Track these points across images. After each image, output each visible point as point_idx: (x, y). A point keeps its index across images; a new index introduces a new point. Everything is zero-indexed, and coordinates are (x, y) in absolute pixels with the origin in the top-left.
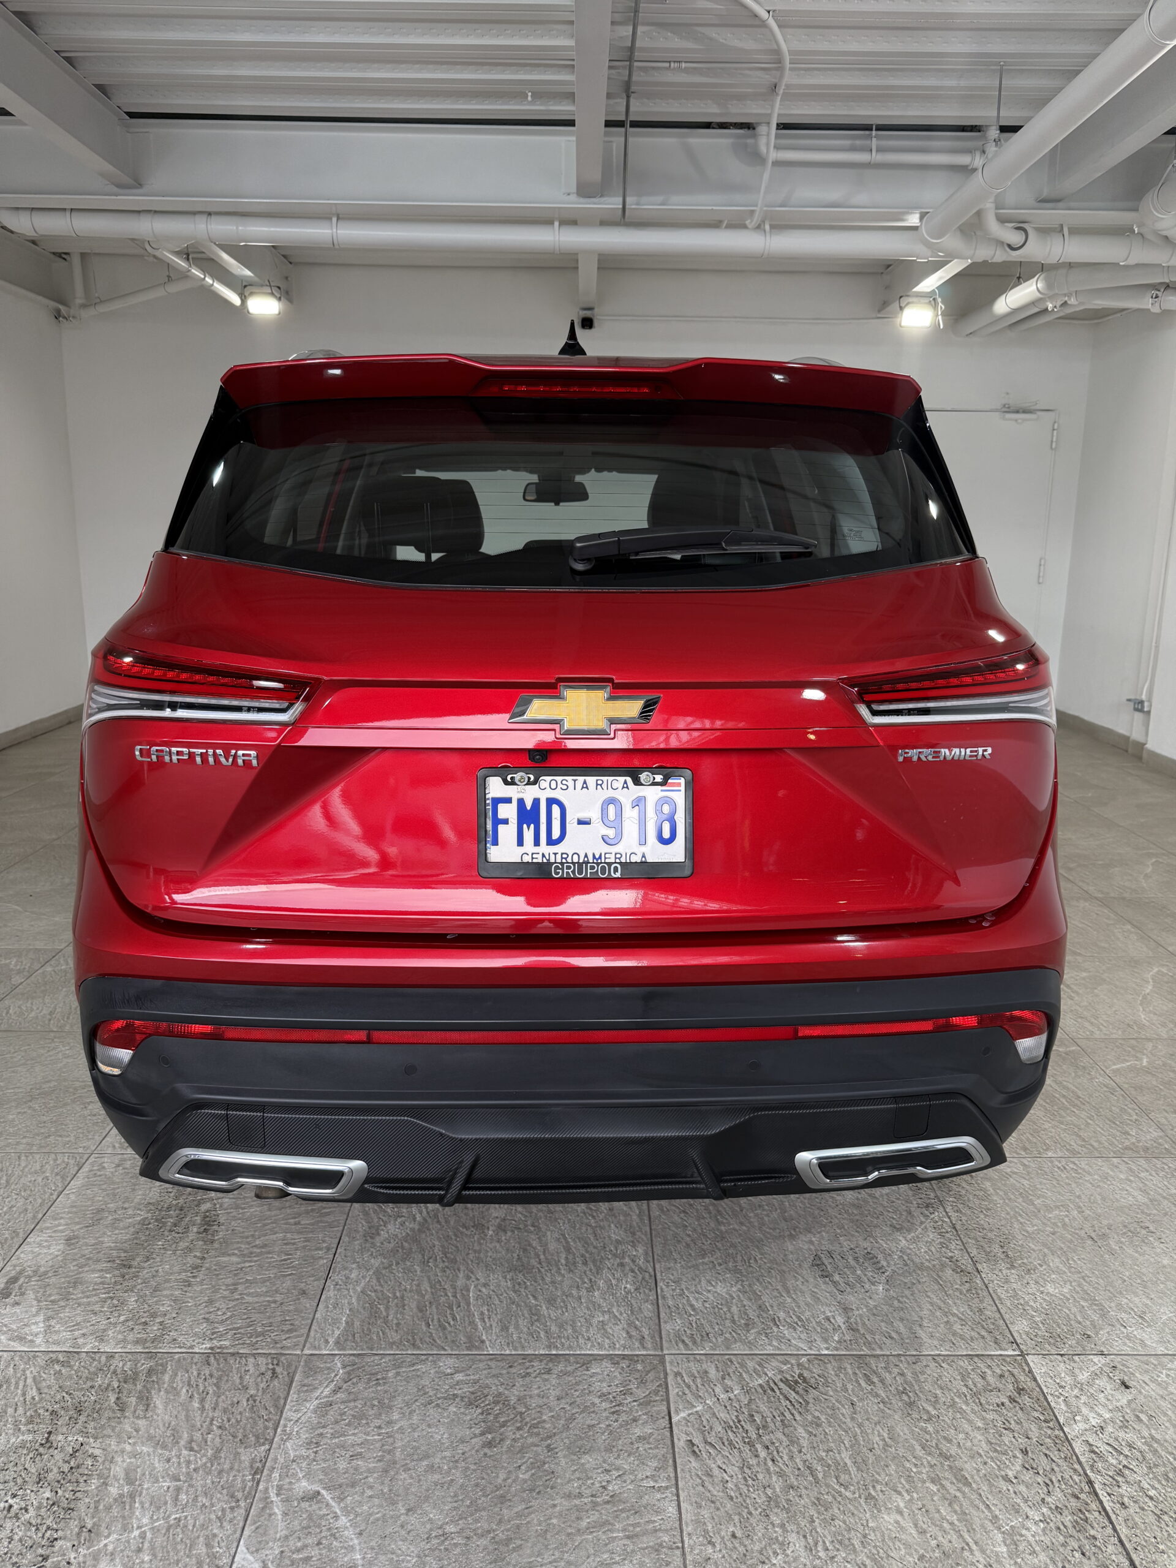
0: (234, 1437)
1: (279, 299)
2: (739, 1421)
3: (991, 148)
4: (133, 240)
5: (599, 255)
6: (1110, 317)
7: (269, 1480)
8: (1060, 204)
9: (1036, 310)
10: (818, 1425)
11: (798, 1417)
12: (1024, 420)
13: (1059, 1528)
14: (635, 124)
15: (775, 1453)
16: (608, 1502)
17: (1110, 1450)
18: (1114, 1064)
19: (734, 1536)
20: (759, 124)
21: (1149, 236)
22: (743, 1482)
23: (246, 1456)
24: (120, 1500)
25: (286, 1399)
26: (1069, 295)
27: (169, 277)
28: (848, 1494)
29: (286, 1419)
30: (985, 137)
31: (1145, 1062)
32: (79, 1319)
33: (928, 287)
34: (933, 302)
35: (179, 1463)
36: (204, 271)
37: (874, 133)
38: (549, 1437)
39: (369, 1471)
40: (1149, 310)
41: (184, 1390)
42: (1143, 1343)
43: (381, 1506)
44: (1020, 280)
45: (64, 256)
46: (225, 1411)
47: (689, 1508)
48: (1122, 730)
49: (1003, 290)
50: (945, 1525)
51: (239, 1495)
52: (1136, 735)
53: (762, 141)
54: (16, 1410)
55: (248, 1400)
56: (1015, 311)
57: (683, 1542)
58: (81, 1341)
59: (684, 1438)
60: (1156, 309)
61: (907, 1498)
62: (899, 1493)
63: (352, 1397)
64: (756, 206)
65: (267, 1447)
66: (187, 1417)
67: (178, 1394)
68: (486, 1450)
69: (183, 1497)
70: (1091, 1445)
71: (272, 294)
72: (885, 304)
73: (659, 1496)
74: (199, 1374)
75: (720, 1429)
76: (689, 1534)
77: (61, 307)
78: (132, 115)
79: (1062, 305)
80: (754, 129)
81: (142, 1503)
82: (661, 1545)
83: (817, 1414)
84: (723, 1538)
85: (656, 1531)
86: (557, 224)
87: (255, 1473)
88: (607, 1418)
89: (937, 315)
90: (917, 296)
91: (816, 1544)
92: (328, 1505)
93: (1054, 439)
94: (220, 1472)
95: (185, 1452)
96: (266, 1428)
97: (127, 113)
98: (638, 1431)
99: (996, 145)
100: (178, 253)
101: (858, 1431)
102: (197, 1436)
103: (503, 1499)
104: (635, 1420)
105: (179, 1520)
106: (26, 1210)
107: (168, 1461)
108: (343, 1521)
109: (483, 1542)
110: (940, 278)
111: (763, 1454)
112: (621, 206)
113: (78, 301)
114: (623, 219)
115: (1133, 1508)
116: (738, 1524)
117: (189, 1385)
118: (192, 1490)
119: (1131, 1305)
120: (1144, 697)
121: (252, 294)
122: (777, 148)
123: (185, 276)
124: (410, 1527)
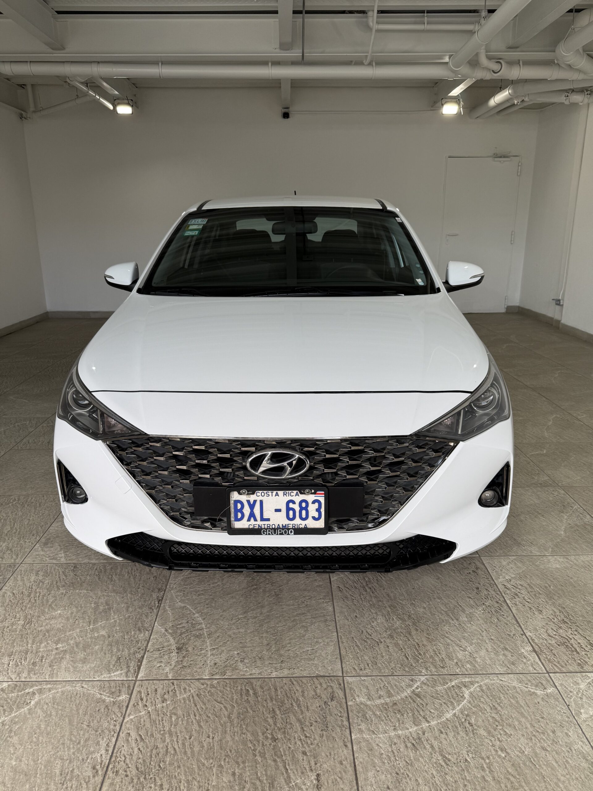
0: (149, 589)
1: (132, 106)
2: (359, 580)
3: (482, 21)
4: (58, 77)
5: (291, 80)
6: (547, 108)
7: (165, 603)
8: (518, 49)
9: (509, 104)
10: (391, 581)
11: (383, 578)
12: (504, 161)
13: (489, 612)
14: (308, 12)
15: (373, 590)
16: (305, 607)
17: (512, 586)
18: (531, 453)
19: (356, 616)
20: (369, 11)
21: (563, 66)
22: (360, 599)
23: (155, 596)
24: (105, 611)
25: (170, 577)
26: (525, 96)
27: (77, 95)
28: (404, 603)
29: (170, 583)
30: (480, 16)
31: (545, 452)
32: (78, 552)
33: (456, 93)
34: (458, 101)
35: (127, 598)
36: (94, 92)
37: (426, 14)
38: (280, 586)
39: (206, 599)
40: (563, 103)
41: (126, 575)
42: (531, 552)
43: (211, 610)
44: (501, 89)
45: (23, 86)
46: (144, 581)
47: (338, 608)
48: (550, 314)
49: (493, 94)
50: (442, 612)
51: (153, 608)
52: (557, 317)
53: (370, 20)
54: (57, 583)
55: (154, 577)
56: (498, 105)
57: (335, 619)
58: (80, 559)
59: (336, 585)
60: (567, 103)
61: (428, 604)
62: (424, 603)
63: (197, 575)
64: (368, 53)
65: (163, 592)
66: (129, 584)
67: (124, 576)
68: (254, 591)
69: (130, 609)
70: (505, 586)
71: (128, 104)
72: (435, 102)
73: (326, 605)
74: (132, 569)
75: (351, 582)
76: (338, 617)
77: (23, 112)
78: (59, 12)
79: (521, 102)
80: (366, 13)
81: (114, 612)
82: (327, 620)
83: (391, 577)
84: (352, 617)
85: (324, 616)
86: (270, 64)
87: (159, 601)
88: (304, 580)
89: (460, 108)
90: (450, 98)
91: (389, 619)
92: (190, 610)
93: (519, 171)
94: (145, 601)
95: (129, 595)
96: (162, 586)
97: (56, 11)
98: (317, 584)
99: (484, 20)
100: (82, 83)
101: (409, 583)
102: (134, 590)
103: (262, 607)
104: (316, 580)
105: (130, 616)
106: (50, 515)
107: (123, 598)
108: (197, 615)
109: (254, 621)
110: (462, 89)
111: (368, 590)
112: (301, 55)
113: (32, 109)
114: (303, 62)
115: (520, 606)
116: (358, 613)
117: (128, 573)
118: (133, 607)
119: (527, 539)
120: (560, 298)
121: (119, 104)
122: (378, 23)
123: (86, 95)
124: (224, 616)
